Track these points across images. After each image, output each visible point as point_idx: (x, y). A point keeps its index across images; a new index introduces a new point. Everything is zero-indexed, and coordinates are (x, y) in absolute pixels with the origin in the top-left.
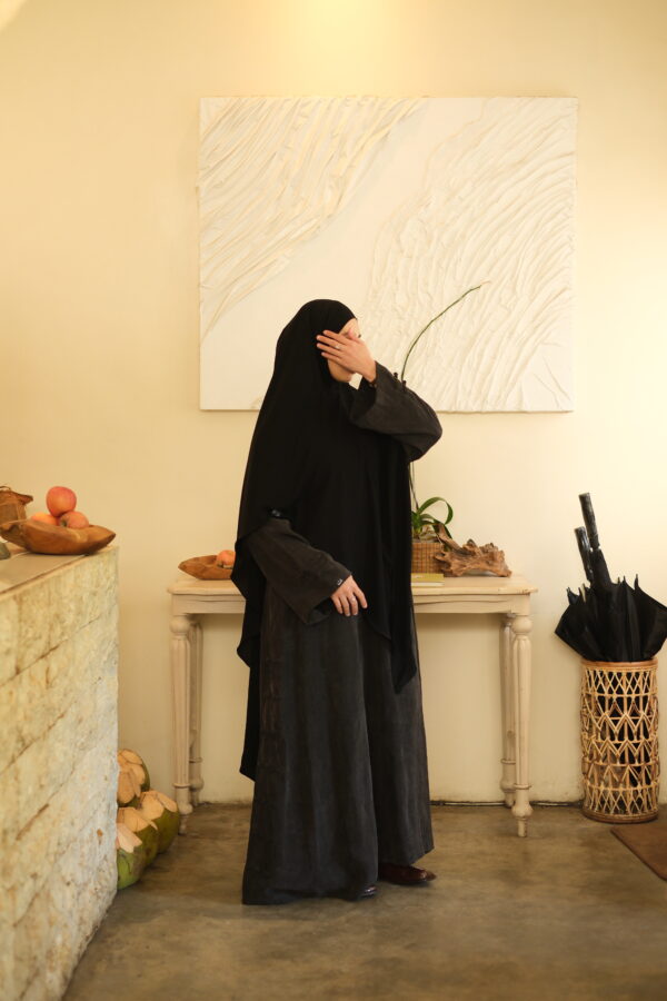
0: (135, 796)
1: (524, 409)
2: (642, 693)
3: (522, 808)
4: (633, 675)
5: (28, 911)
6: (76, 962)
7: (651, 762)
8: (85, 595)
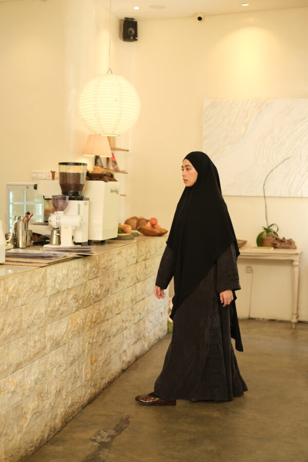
8: (158, 247)
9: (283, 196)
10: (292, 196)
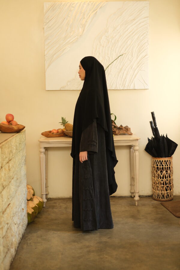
0: (31, 198)
1: (135, 88)
2: (169, 166)
3: (137, 198)
4: (166, 161)
5: (6, 233)
6: (18, 245)
7: (171, 185)
8: (18, 144)
9: (118, 89)
10: (126, 88)
